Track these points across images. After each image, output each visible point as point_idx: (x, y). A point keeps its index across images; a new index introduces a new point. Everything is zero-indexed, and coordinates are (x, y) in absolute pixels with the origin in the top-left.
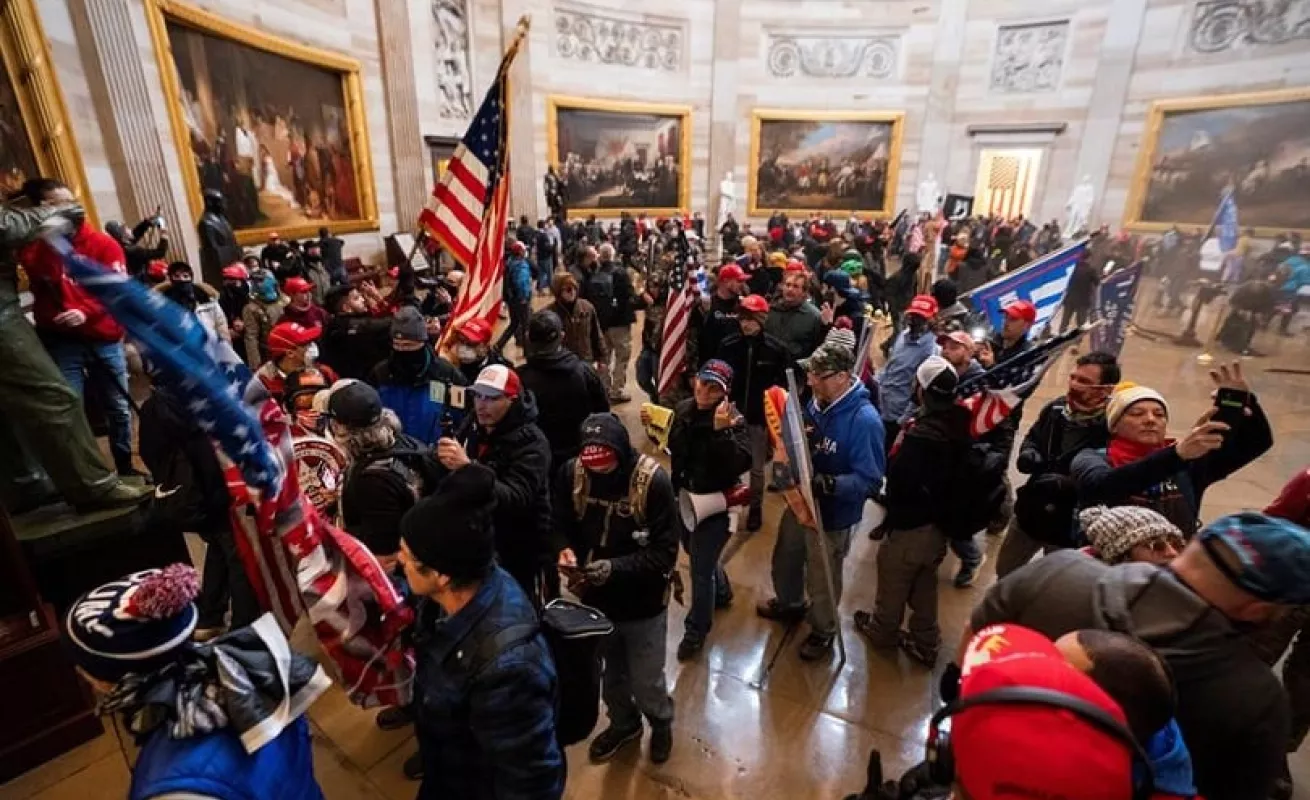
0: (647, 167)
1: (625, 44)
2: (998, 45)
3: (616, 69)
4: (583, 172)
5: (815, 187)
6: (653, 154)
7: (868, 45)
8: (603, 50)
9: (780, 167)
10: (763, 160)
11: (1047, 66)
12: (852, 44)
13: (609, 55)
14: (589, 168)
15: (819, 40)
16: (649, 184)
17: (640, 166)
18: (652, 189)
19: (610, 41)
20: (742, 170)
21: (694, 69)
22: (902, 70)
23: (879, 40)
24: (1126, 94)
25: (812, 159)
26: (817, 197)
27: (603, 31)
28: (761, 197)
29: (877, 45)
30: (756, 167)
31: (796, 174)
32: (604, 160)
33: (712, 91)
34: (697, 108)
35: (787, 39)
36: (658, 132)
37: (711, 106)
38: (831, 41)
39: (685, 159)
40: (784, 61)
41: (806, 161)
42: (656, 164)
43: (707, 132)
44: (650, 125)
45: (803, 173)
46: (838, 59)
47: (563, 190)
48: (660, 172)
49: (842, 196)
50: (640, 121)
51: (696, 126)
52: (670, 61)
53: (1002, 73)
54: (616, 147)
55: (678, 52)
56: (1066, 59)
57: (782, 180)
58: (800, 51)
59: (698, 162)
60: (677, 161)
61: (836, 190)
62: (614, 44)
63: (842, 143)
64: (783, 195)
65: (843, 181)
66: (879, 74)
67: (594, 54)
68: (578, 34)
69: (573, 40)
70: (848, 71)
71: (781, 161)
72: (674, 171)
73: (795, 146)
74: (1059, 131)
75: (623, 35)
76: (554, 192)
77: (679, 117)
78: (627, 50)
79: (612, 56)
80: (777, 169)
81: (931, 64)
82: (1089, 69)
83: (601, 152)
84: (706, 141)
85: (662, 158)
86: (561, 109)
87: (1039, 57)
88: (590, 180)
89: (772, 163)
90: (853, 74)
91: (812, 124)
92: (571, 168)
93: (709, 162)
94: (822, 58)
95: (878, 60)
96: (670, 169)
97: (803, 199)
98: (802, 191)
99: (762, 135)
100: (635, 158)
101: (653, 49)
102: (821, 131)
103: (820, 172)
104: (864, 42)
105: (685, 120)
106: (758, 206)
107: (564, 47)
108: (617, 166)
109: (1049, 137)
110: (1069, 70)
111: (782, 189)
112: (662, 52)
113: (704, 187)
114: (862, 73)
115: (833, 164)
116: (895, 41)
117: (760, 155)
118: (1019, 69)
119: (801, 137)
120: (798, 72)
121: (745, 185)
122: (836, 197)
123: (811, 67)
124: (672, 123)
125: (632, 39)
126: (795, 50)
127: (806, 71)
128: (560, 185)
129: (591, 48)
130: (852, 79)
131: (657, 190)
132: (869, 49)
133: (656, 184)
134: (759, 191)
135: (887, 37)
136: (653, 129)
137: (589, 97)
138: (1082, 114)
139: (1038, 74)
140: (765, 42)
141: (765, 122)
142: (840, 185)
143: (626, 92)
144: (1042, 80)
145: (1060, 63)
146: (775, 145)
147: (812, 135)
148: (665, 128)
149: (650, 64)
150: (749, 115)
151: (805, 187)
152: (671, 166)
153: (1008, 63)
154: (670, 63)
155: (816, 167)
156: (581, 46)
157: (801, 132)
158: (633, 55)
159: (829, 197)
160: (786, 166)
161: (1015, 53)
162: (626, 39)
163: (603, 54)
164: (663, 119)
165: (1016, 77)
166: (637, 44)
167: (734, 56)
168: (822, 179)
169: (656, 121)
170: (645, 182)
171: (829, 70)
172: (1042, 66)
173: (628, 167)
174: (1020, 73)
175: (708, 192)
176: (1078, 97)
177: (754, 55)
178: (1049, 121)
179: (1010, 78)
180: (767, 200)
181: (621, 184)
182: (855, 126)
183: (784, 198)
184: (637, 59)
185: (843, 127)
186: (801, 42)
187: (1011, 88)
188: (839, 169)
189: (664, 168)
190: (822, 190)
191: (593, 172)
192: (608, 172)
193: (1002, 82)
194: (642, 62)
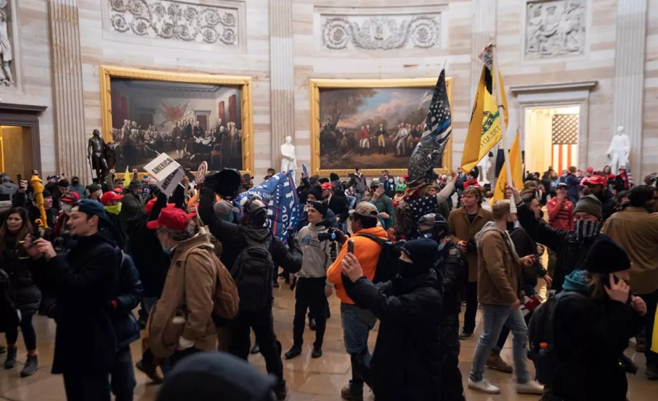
0: (207, 132)
1: (183, 21)
2: (528, 18)
3: (172, 43)
4: (141, 137)
5: (375, 148)
6: (214, 120)
7: (413, 22)
8: (160, 26)
9: (341, 130)
10: (324, 125)
11: (573, 33)
12: (399, 20)
13: (166, 31)
14: (147, 134)
15: (367, 18)
16: (211, 149)
17: (200, 132)
18: (213, 153)
19: (167, 18)
20: (303, 134)
21: (251, 43)
22: (444, 42)
23: (423, 16)
24: (645, 54)
25: (370, 122)
26: (378, 157)
27: (159, 10)
28: (324, 158)
29: (421, 21)
30: (317, 131)
31: (356, 136)
32: (162, 125)
33: (270, 63)
34: (256, 78)
35: (338, 17)
36: (218, 100)
37: (269, 76)
38: (379, 18)
39: (246, 125)
40: (338, 37)
41: (364, 125)
42: (218, 128)
43: (267, 99)
44: (209, 94)
45: (363, 135)
46: (387, 34)
47: (109, 153)
48: (221, 137)
49: (401, 155)
50: (198, 90)
51: (254, 95)
52: (228, 37)
53: (534, 41)
54: (175, 114)
55: (235, 29)
56: (588, 25)
57: (343, 142)
58: (351, 27)
59: (260, 127)
60: (239, 126)
61: (395, 150)
62: (171, 22)
63: (397, 107)
64: (345, 156)
65: (400, 141)
66: (426, 46)
67: (150, 31)
68: (133, 12)
69: (129, 17)
70: (397, 44)
71: (340, 124)
72: (237, 136)
73: (354, 111)
74: (592, 88)
75: (180, 14)
76: (98, 154)
77: (240, 87)
78: (184, 27)
79: (168, 32)
80: (337, 132)
81: (469, 36)
82: (610, 34)
83: (159, 119)
84: (267, 108)
85: (224, 123)
86: (114, 79)
87: (565, 26)
88: (149, 144)
89: (332, 126)
90: (401, 46)
91: (368, 91)
92: (128, 133)
93: (270, 127)
94: (372, 34)
95: (423, 34)
96: (233, 133)
97: (364, 159)
98: (363, 151)
99: (321, 103)
100: (196, 123)
101: (211, 26)
102: (376, 96)
103: (378, 133)
104: (409, 18)
105: (245, 88)
106: (322, 168)
107: (119, 23)
108: (176, 131)
109: (584, 94)
110: (592, 36)
111: (344, 151)
112: (220, 29)
113: (267, 150)
114: (410, 45)
115: (390, 126)
116: (437, 18)
117: (320, 121)
118: (548, 36)
119: (360, 103)
120: (350, 46)
121: (308, 148)
122: (395, 156)
123: (361, 41)
124: (232, 92)
125: (190, 17)
126: (347, 26)
127: (358, 45)
128: (106, 148)
129: (148, 24)
130: (401, 51)
131: (219, 153)
132: (414, 25)
133: (217, 149)
134: (322, 153)
135: (429, 14)
136: (213, 97)
137: (144, 68)
138: (610, 72)
139: (566, 41)
140: (318, 21)
141: (322, 90)
142: (398, 145)
143: (183, 64)
144: (571, 46)
145: (584, 30)
146: (335, 111)
147: (369, 100)
148: (226, 96)
149: (208, 39)
150: (306, 84)
151: (365, 149)
152: (233, 131)
153: (539, 32)
154: (228, 40)
155: (375, 129)
156: (136, 23)
157: (357, 99)
158: (191, 31)
159: (389, 156)
160: (345, 129)
161: (543, 23)
162: (183, 18)
163: (160, 31)
164: (222, 89)
165: (548, 44)
166: (195, 22)
167: (289, 32)
168: (381, 139)
169: (216, 90)
170: (206, 146)
171: (380, 43)
172: (568, 33)
173: (188, 132)
174: (550, 40)
175: (271, 155)
176: (603, 58)
177: (308, 32)
178: (582, 80)
179: (542, 45)
180: (330, 160)
181: (180, 149)
182: (408, 92)
183: (346, 160)
184: (195, 35)
185: (396, 93)
186: (351, 20)
187: (544, 53)
188: (396, 130)
189: (226, 133)
190: (381, 150)
191: (151, 137)
192: (167, 137)
193: (535, 48)
194: (200, 38)
